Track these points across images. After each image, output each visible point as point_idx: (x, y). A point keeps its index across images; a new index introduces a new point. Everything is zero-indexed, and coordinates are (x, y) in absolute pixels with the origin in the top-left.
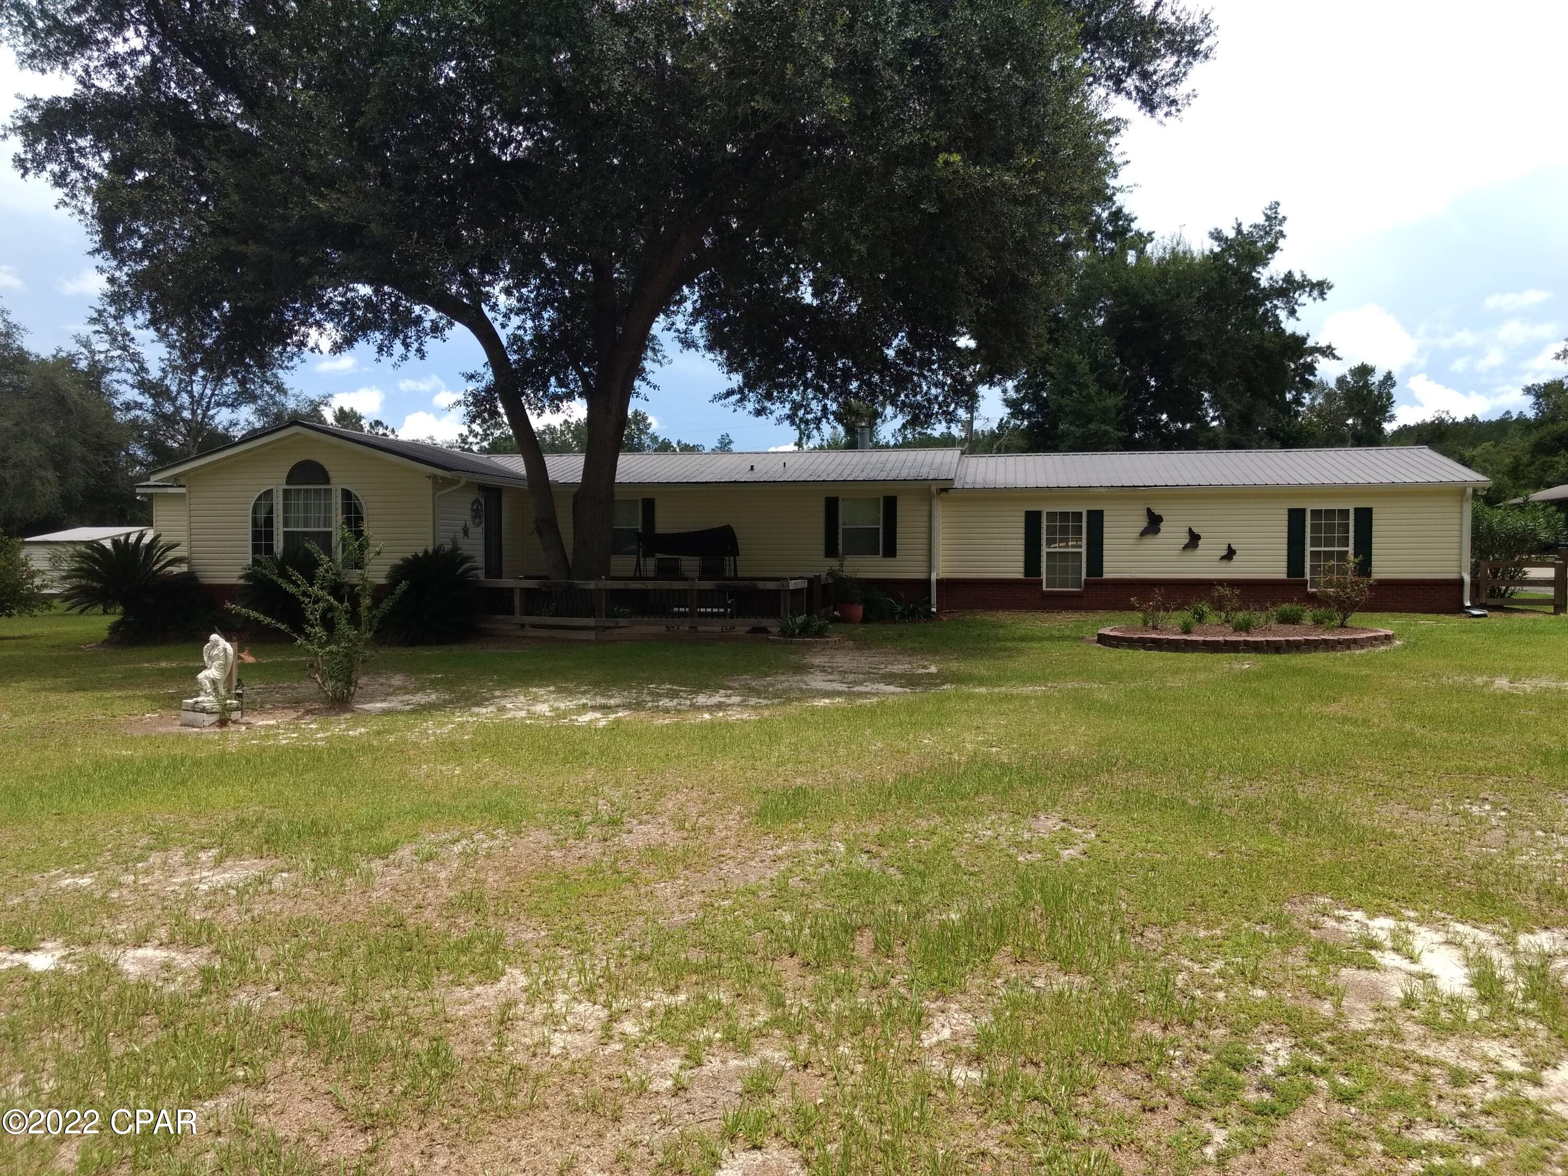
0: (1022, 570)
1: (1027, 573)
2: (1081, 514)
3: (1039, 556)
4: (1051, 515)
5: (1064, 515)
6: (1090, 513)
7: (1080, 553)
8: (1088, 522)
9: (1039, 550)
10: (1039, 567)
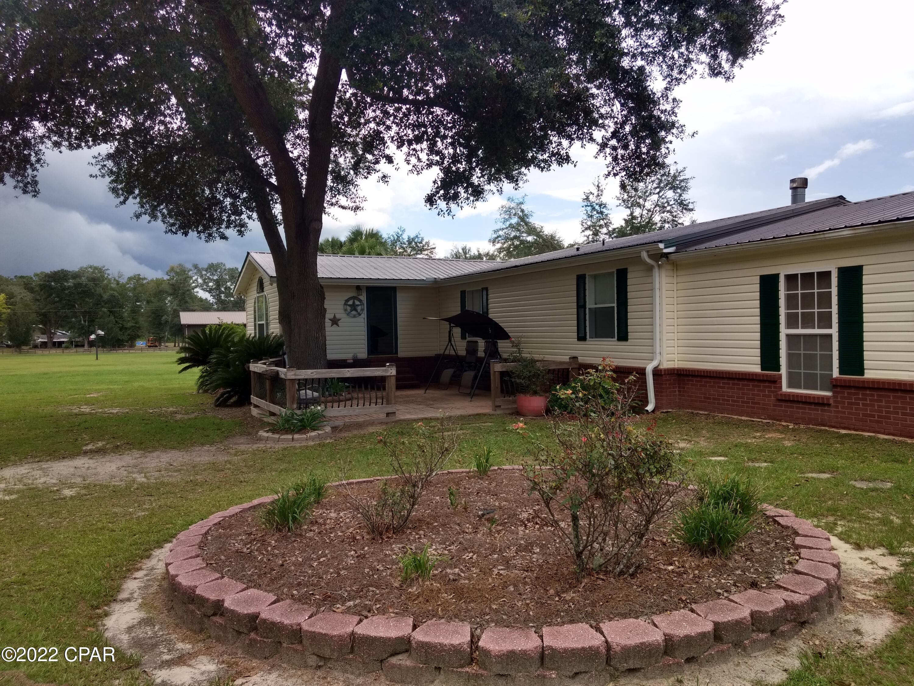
0: (758, 359)
1: (764, 365)
2: (829, 273)
3: (778, 340)
4: (791, 279)
5: (808, 277)
6: (842, 271)
7: (830, 336)
8: (839, 286)
9: (777, 332)
10: (778, 357)
